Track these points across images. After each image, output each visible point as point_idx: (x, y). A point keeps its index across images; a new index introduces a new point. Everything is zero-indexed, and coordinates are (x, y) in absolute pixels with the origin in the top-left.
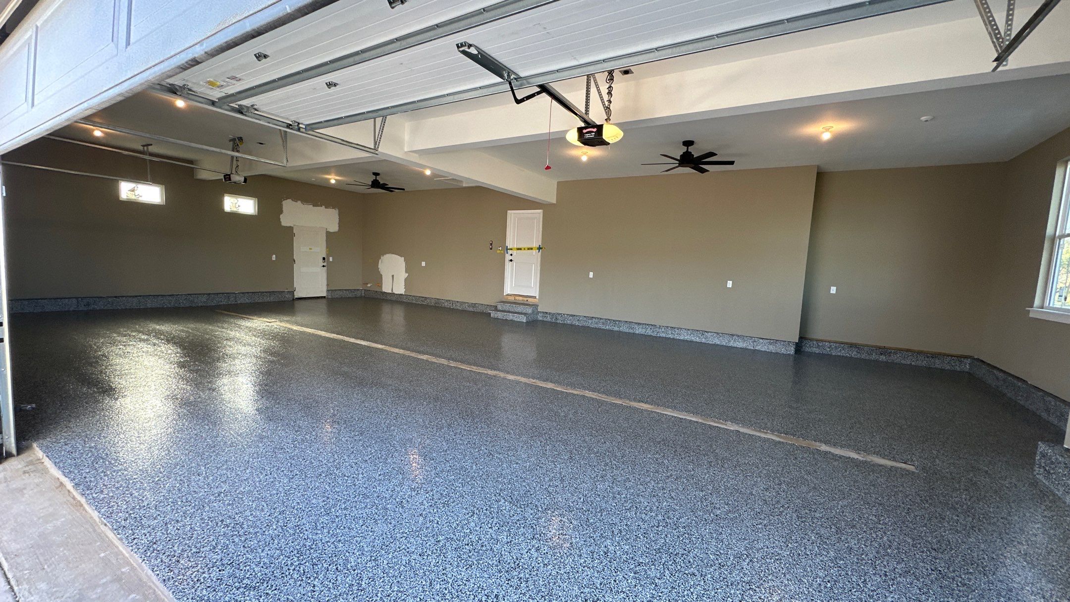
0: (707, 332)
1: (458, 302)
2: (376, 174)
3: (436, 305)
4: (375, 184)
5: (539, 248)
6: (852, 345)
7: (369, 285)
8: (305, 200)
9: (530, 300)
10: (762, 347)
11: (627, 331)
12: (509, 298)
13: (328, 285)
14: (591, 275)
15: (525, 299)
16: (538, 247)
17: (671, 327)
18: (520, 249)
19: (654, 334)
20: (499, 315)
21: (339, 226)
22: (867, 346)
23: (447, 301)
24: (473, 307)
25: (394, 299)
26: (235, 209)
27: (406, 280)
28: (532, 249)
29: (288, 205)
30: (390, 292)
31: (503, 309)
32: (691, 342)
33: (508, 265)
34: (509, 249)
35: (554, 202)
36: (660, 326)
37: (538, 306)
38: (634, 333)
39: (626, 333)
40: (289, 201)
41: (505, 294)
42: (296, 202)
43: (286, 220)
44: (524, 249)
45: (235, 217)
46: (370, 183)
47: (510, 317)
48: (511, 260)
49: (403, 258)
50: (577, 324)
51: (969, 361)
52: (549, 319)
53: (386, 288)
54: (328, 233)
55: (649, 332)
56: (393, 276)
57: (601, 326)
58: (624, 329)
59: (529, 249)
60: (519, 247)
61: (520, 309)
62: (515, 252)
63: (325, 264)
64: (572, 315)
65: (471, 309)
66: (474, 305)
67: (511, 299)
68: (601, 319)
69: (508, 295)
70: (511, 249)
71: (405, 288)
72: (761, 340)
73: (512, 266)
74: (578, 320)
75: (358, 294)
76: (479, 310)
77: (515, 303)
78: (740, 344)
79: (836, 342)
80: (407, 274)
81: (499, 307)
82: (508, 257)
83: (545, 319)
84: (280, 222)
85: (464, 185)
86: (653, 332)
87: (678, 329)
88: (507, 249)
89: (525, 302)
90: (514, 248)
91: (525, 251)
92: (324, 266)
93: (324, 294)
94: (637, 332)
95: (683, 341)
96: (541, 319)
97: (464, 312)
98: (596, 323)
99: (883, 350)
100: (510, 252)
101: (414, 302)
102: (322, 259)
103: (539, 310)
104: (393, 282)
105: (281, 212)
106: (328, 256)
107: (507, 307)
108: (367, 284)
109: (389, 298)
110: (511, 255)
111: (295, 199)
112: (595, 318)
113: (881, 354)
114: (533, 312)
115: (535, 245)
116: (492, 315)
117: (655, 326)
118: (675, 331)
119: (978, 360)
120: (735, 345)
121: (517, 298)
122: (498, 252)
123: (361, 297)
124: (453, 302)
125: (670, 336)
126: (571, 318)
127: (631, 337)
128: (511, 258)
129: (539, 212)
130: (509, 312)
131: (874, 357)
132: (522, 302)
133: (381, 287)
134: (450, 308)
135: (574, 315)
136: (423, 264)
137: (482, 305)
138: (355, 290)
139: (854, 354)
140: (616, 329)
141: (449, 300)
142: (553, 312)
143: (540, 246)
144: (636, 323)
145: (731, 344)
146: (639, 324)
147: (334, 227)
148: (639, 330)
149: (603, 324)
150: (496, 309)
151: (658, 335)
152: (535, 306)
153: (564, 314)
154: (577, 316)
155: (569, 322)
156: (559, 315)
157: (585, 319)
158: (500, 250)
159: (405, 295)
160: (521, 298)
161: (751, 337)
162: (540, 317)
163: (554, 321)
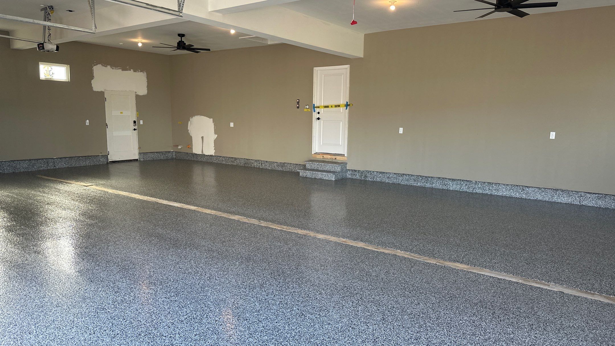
0: (528, 187)
1: (267, 161)
2: (181, 35)
3: (246, 165)
4: (181, 45)
5: (347, 105)
7: (180, 147)
8: (114, 65)
9: (338, 158)
10: (590, 202)
11: (440, 187)
12: (317, 157)
13: (140, 148)
14: (401, 130)
15: (334, 157)
16: (345, 104)
17: (488, 183)
18: (327, 107)
19: (470, 190)
20: (308, 174)
21: (148, 90)
23: (256, 161)
24: (282, 167)
25: (204, 160)
26: (49, 77)
27: (215, 141)
28: (339, 106)
29: (98, 70)
30: (201, 153)
31: (312, 168)
32: (511, 197)
33: (316, 124)
34: (316, 107)
35: (362, 56)
36: (476, 182)
37: (346, 164)
38: (448, 190)
39: (439, 190)
40: (99, 66)
41: (313, 153)
42: (106, 67)
43: (97, 85)
45: (50, 83)
46: (176, 45)
47: (319, 175)
48: (319, 119)
49: (212, 119)
50: (387, 181)
52: (358, 177)
53: (197, 150)
54: (138, 97)
55: (464, 188)
56: (202, 138)
57: (412, 183)
58: (437, 185)
59: (336, 106)
60: (326, 104)
61: (328, 167)
62: (322, 110)
63: (136, 127)
64: (381, 173)
65: (280, 169)
66: (283, 165)
67: (319, 157)
68: (412, 175)
69: (316, 153)
70: (319, 107)
71: (214, 149)
72: (588, 195)
73: (320, 125)
74: (388, 178)
75: (170, 156)
76: (287, 169)
77: (323, 162)
78: (564, 199)
80: (216, 136)
81: (308, 166)
82: (315, 115)
83: (354, 177)
84: (92, 88)
85: (269, 43)
86: (469, 188)
87: (496, 184)
88: (314, 107)
89: (334, 161)
90: (321, 106)
91: (332, 108)
92: (135, 130)
93: (137, 157)
94: (451, 189)
95: (502, 197)
96: (350, 176)
97: (272, 171)
98: (407, 180)
100: (317, 110)
101: (224, 162)
102: (133, 122)
103: (347, 168)
104: (203, 144)
105: (92, 77)
106: (139, 119)
107: (315, 166)
108: (178, 146)
109: (199, 159)
110: (319, 113)
111: (105, 64)
112: (406, 175)
114: (342, 169)
115: (343, 101)
116: (301, 174)
117: (471, 181)
118: (493, 187)
120: (559, 201)
121: (325, 156)
122: (305, 110)
123: (172, 159)
124: (262, 162)
125: (487, 192)
126: (381, 175)
127: (445, 193)
128: (318, 116)
129: (346, 67)
130: (317, 170)
132: (331, 160)
133: (192, 148)
134: (259, 168)
135: (384, 173)
136: (232, 125)
137: (291, 164)
138: (166, 152)
140: (428, 185)
141: (259, 160)
142: (362, 170)
143: (347, 102)
144: (450, 179)
145: (555, 199)
146: (453, 180)
147: (143, 91)
148: (453, 187)
149: (415, 180)
150: (304, 168)
151: (474, 192)
152: (343, 164)
153: (373, 172)
154: (387, 173)
155: (378, 180)
156: (368, 172)
157: (395, 176)
158: (307, 108)
159: (215, 156)
160: (329, 157)
161: (577, 192)
162: (349, 175)
163: (363, 179)
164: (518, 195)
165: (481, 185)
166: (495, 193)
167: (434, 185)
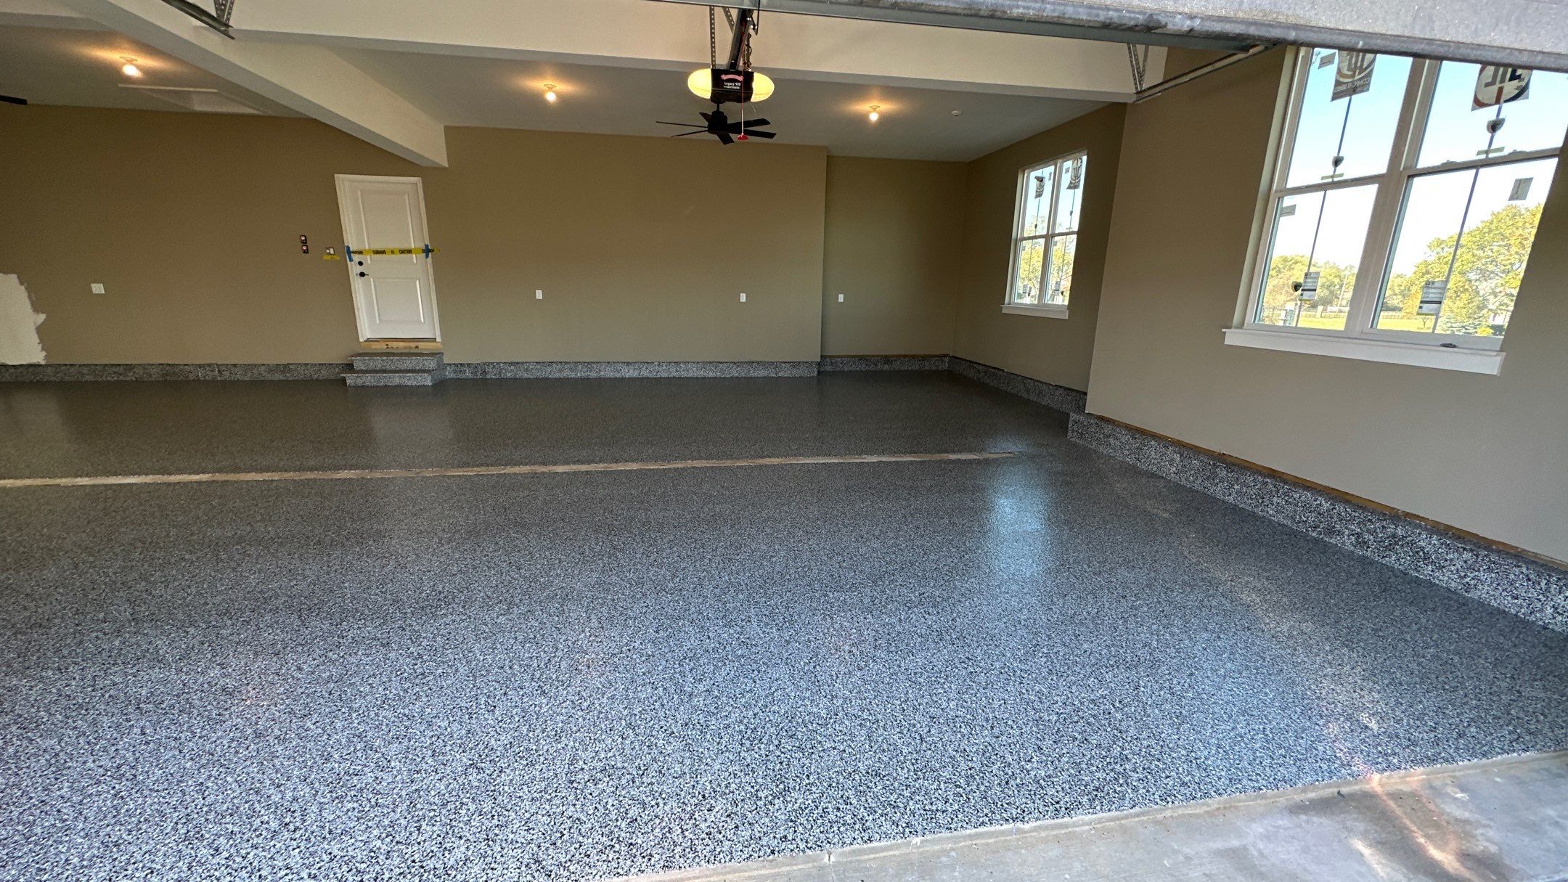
1: (235, 365)
3: (168, 378)
5: (427, 251)
6: (861, 358)
9: (421, 345)
11: (612, 375)
12: (373, 347)
14: (539, 295)
15: (413, 345)
16: (424, 247)
17: (675, 362)
18: (383, 252)
22: (873, 356)
24: (283, 372)
27: (40, 330)
28: (410, 252)
31: (369, 368)
33: (357, 285)
34: (353, 252)
35: (444, 162)
36: (660, 363)
39: (611, 379)
41: (361, 340)
44: (393, 252)
48: (362, 274)
50: (525, 376)
51: (947, 360)
52: (465, 374)
57: (567, 373)
58: (608, 373)
59: (402, 252)
60: (379, 248)
61: (408, 363)
62: (367, 259)
64: (512, 364)
65: (277, 377)
67: (376, 346)
68: (566, 363)
69: (368, 340)
70: (360, 253)
71: (43, 349)
73: (367, 287)
74: (527, 370)
77: (388, 354)
79: (846, 356)
80: (42, 317)
81: (358, 364)
82: (354, 269)
83: (461, 376)
86: (650, 372)
87: (684, 363)
88: (349, 252)
89: (412, 351)
91: (393, 256)
95: (692, 378)
96: (452, 376)
98: (560, 371)
99: (887, 359)
100: (356, 258)
103: (445, 362)
107: (378, 363)
110: (361, 263)
112: (555, 363)
113: (885, 363)
114: (438, 365)
115: (417, 243)
117: (652, 363)
118: (681, 367)
119: (953, 357)
121: (390, 344)
122: (326, 257)
124: (220, 368)
125: (674, 374)
126: (512, 367)
128: (360, 269)
129: (413, 181)
130: (389, 371)
131: (879, 367)
132: (406, 351)
134: (214, 381)
135: (518, 363)
136: (98, 288)
139: (863, 367)
140: (593, 375)
141: (209, 365)
142: (475, 361)
143: (427, 246)
144: (621, 363)
149: (571, 370)
150: (350, 369)
152: (437, 355)
153: (497, 363)
154: (523, 363)
155: (509, 375)
156: (488, 365)
157: (539, 366)
158: (329, 254)
159: (50, 365)
160: (402, 344)
161: (773, 363)
162: (449, 374)
163: (479, 377)
164: (711, 375)
165: (666, 366)
166: (684, 374)
167: (602, 373)
